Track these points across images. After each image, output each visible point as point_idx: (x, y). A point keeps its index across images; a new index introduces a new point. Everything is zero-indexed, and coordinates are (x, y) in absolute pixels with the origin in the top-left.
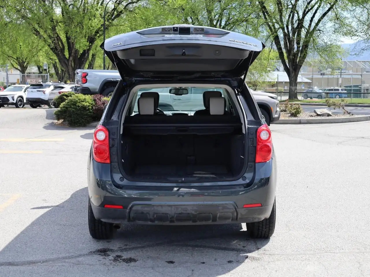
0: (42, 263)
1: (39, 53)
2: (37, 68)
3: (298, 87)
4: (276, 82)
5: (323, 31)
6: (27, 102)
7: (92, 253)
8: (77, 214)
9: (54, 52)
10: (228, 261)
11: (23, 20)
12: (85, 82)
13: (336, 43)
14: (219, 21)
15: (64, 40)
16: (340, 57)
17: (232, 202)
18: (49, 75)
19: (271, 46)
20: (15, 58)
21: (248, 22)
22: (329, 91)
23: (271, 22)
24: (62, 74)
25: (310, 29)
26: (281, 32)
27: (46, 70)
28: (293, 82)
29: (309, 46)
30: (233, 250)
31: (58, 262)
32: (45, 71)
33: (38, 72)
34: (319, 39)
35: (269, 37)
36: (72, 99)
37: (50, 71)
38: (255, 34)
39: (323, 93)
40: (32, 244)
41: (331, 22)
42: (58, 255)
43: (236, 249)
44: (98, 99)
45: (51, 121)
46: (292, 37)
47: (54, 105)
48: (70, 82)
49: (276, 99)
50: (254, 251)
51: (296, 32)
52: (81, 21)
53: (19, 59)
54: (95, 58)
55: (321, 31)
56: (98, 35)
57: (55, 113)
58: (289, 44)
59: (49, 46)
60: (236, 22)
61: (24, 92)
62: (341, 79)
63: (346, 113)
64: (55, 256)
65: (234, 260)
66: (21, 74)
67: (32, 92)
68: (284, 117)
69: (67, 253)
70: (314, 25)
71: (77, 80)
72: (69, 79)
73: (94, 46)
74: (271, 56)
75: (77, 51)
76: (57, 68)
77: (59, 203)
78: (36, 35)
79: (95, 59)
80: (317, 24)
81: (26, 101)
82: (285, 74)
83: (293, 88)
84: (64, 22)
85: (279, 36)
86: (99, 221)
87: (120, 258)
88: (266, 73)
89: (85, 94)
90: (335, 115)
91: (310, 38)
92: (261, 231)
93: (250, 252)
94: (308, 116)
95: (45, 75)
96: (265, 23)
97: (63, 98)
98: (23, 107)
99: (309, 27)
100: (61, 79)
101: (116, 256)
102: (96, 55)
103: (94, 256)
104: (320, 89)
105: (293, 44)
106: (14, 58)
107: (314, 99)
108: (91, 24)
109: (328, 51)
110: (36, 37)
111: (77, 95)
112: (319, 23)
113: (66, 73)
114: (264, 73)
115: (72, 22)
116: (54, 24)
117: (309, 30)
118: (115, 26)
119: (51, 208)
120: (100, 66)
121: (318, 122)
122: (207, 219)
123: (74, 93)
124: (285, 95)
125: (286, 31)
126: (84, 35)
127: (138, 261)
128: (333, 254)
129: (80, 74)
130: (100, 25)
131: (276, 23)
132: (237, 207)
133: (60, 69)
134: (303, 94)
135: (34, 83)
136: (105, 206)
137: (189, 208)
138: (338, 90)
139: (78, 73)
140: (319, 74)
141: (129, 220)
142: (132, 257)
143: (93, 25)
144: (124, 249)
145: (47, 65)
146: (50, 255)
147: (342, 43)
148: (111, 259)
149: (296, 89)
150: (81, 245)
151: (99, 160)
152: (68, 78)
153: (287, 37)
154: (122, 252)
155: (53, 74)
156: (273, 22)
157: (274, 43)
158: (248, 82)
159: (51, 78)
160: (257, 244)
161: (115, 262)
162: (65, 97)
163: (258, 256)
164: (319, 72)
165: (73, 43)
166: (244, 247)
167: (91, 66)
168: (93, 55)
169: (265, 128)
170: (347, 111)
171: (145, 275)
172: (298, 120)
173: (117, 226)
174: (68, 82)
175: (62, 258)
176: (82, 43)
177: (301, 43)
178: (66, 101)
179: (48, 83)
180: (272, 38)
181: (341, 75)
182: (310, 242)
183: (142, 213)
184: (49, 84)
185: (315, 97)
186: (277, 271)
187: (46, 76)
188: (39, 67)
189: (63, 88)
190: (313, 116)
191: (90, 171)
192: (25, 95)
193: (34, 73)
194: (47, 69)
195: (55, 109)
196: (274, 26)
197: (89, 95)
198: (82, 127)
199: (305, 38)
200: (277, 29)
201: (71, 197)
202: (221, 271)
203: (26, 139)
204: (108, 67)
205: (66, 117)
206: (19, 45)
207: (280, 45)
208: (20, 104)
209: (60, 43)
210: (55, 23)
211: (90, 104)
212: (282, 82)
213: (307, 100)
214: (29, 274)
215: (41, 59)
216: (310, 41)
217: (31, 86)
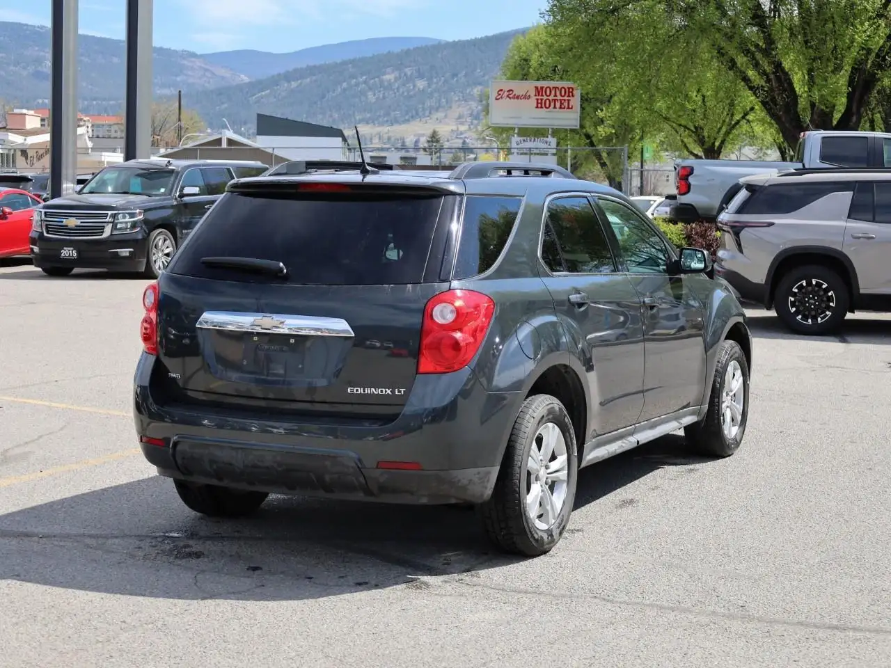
44: (697, 233)
132: (362, 464)
197: (680, 225)
217: (668, 201)
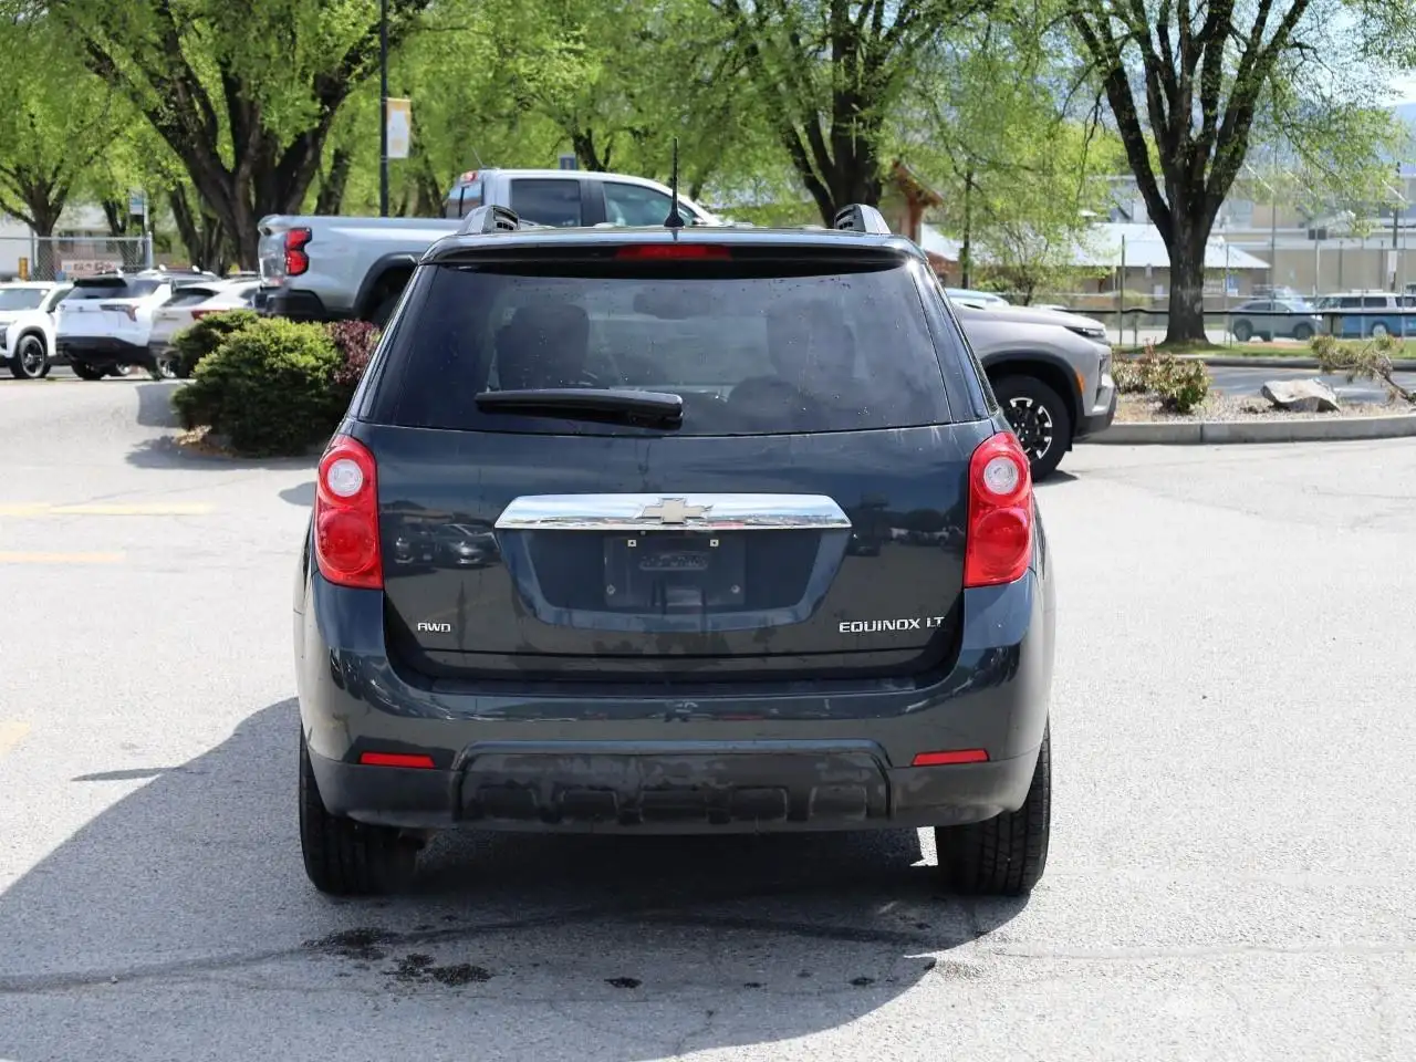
0: (115, 982)
1: (110, 148)
2: (103, 213)
3: (1210, 290)
4: (1118, 268)
5: (1315, 52)
6: (61, 353)
7: (311, 948)
8: (260, 799)
9: (171, 141)
10: (855, 978)
11: (42, 8)
12: (296, 271)
13: (1370, 100)
14: (873, 8)
15: (215, 92)
16: (1387, 160)
17: (867, 744)
18: (150, 239)
19: (1093, 114)
20: (11, 167)
21: (994, 9)
22: (1341, 307)
23: (1091, 11)
24: (206, 237)
25: (1259, 42)
26: (1136, 56)
27: (138, 219)
28: (1184, 267)
29: (1255, 114)
30: (875, 937)
31: (179, 980)
32: (136, 226)
33: (104, 226)
34: (1298, 84)
35: (1083, 74)
36: (247, 340)
37: (156, 226)
38: (1024, 63)
39: (1316, 314)
40: (78, 911)
41: (1350, 11)
42: (179, 952)
43: (891, 933)
44: (352, 338)
45: (157, 433)
46: (1181, 75)
47: (173, 368)
48: (242, 269)
49: (1098, 337)
50: (961, 942)
51: (1199, 55)
52: (285, 12)
53: (26, 173)
54: (348, 166)
55: (1307, 47)
56: (359, 70)
57: (176, 397)
58: (1171, 108)
59: (153, 116)
60: (944, 12)
61: (49, 312)
62: (1395, 252)
63: (1398, 398)
64: (165, 958)
65: (877, 976)
66: (35, 234)
67: (82, 315)
68: (1132, 413)
69: (214, 946)
70: (1279, 22)
71: (265, 263)
72: (237, 257)
73: (340, 117)
74: (1093, 157)
75: (269, 138)
76: (187, 211)
77: (188, 759)
78: (98, 72)
79: (347, 173)
80: (1290, 20)
81: (57, 350)
82: (1153, 233)
83: (1187, 294)
84: (213, 14)
85: (1126, 69)
86: (343, 821)
87: (422, 964)
88: (1072, 228)
89: (298, 319)
90: (1352, 405)
91: (1259, 79)
92: (991, 863)
93: (945, 944)
94: (1237, 408)
95: (135, 243)
96: (1068, 14)
97: (211, 334)
98: (42, 376)
99: (1254, 31)
100: (204, 257)
101: (409, 957)
102: (353, 155)
103: (320, 959)
104: (1305, 300)
105: (1185, 106)
106: (7, 171)
107: (1276, 340)
108: (327, 24)
109: (1337, 135)
110: (95, 77)
111: (265, 322)
112: (1300, 16)
113: (225, 231)
114: (1063, 230)
115: (245, 18)
116: (172, 22)
117: (1256, 45)
118: (427, 31)
119: (153, 778)
120: (368, 204)
121: (1276, 434)
122: (769, 810)
123: (256, 317)
124: (1153, 324)
125: (1157, 49)
126: (299, 71)
127: (493, 978)
128: (1279, 955)
129: (277, 236)
130: (367, 28)
131: (1115, 14)
132: (889, 762)
133: (199, 216)
134: (1230, 321)
135: (89, 274)
136: (363, 760)
137: (699, 766)
138: (1382, 301)
139: (268, 232)
140: (1302, 234)
141: (460, 813)
142: (472, 964)
143: (337, 27)
144: (444, 932)
145: (146, 200)
146: (146, 953)
147: (1399, 101)
148: (388, 971)
149: (1199, 298)
150: (270, 918)
151: (341, 577)
152: (233, 256)
153: (1161, 74)
154: (434, 942)
155: (172, 239)
156: (1100, 13)
157: (1104, 101)
158: (998, 267)
159: (164, 252)
160: (974, 916)
161: (402, 981)
162: (217, 333)
163: (976, 962)
164: (1301, 226)
165: (252, 103)
166: (920, 926)
167: (329, 202)
168: (340, 157)
169: (1004, 448)
170: (1402, 391)
171: (519, 1028)
172: (1189, 425)
173: (415, 840)
174: (235, 270)
175: (192, 965)
176: (290, 102)
177: (1220, 101)
178: (222, 348)
179: (148, 274)
180: (1096, 81)
181: (1395, 235)
182: (1189, 912)
183: (511, 785)
184: (153, 278)
185: (1281, 331)
186: (1044, 1016)
187: (140, 245)
188: (111, 209)
189: (208, 294)
190: (1256, 412)
191: (303, 620)
192: (53, 323)
193: (90, 233)
194: (146, 214)
195: (177, 381)
196: (1104, 26)
197: (318, 325)
198: (284, 458)
199: (1239, 79)
200: (1118, 43)
201: (235, 735)
202: (823, 1014)
203: (57, 506)
204: (404, 207)
205: (221, 416)
206: (25, 116)
207: (1133, 110)
208: (31, 362)
209: (197, 106)
210: (175, 19)
211: (321, 362)
212: (1140, 270)
213: (1245, 344)
214: (65, 1021)
215: (118, 171)
216: (1262, 93)
217: (78, 289)
